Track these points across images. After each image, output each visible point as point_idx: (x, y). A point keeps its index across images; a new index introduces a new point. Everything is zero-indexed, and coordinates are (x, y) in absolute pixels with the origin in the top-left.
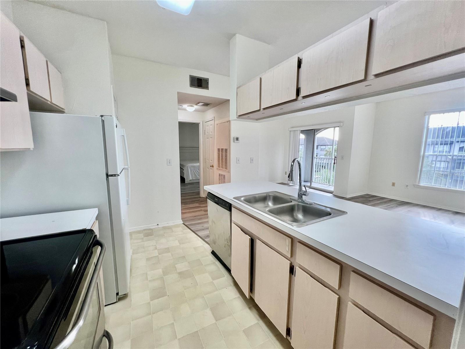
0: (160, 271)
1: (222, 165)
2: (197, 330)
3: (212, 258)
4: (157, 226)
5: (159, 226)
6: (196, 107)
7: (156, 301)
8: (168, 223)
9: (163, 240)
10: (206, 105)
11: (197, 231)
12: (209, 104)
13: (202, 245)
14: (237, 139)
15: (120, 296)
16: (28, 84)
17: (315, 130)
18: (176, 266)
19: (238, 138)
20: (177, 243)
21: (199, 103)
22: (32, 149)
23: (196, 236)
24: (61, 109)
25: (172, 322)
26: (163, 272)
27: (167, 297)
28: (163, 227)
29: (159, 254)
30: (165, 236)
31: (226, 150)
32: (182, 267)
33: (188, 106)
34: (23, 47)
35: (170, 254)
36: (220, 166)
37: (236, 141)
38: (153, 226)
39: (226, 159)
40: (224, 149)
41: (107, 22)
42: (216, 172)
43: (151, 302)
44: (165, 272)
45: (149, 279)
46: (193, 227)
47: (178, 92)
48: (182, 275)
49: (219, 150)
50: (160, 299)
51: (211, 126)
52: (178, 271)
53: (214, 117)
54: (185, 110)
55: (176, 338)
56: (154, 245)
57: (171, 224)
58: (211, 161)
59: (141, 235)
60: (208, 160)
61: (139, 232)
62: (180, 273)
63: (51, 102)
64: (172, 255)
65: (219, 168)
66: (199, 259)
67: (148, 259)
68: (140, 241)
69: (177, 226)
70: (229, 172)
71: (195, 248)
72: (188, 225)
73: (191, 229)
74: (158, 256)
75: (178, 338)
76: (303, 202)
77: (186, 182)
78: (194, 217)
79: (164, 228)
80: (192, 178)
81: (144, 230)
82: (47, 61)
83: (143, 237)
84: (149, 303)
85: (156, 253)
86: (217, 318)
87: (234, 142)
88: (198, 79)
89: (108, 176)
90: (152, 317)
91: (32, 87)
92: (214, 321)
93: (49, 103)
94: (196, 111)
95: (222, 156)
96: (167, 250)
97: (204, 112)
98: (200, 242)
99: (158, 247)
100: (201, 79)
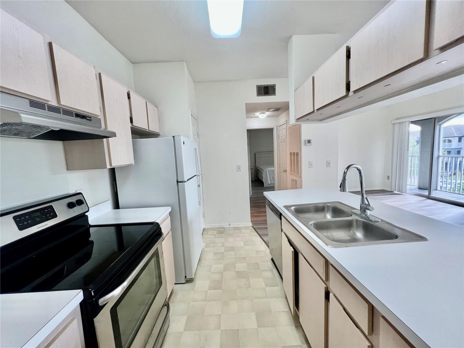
0: (222, 266)
1: (294, 169)
2: (238, 329)
3: (270, 264)
4: (229, 226)
5: (231, 226)
6: (268, 113)
7: (212, 291)
8: (238, 224)
9: (231, 239)
10: (277, 110)
11: (263, 235)
12: (280, 109)
13: (265, 250)
14: (309, 142)
15: (187, 279)
16: (131, 121)
17: (435, 118)
18: (236, 265)
19: (310, 140)
20: (242, 244)
21: (269, 109)
22: (134, 164)
23: (261, 240)
24: (157, 133)
25: (220, 313)
26: (224, 268)
27: (221, 290)
28: (234, 227)
29: (225, 251)
30: (234, 235)
31: (297, 154)
32: (241, 267)
33: (260, 114)
34: (129, 98)
35: (233, 253)
36: (292, 171)
37: (307, 144)
38: (226, 225)
39: (297, 164)
40: (296, 153)
41: (185, 62)
42: (289, 177)
43: (209, 291)
44: (226, 269)
45: (212, 271)
46: (260, 231)
47: (246, 103)
48: (239, 275)
49: (291, 153)
50: (216, 290)
51: (284, 130)
52: (237, 270)
53: (287, 121)
54: (257, 117)
55: (220, 328)
56: (223, 243)
57: (241, 225)
58: (284, 166)
59: (215, 232)
60: (282, 164)
61: (214, 229)
62: (237, 272)
63: (149, 130)
64: (235, 254)
65: (292, 173)
66: (258, 263)
67: (215, 254)
68: (213, 237)
69: (246, 228)
70: (301, 177)
71: (257, 252)
72: (256, 228)
73: (259, 232)
74: (223, 252)
75: (221, 329)
76: (367, 218)
77: (264, 186)
78: (264, 221)
79: (236, 228)
80: (271, 182)
81: (218, 228)
82: (146, 102)
83: (216, 234)
84: (207, 291)
85: (222, 250)
86: (260, 325)
87: (305, 145)
88: (264, 87)
89: (178, 182)
90: (206, 303)
91: (135, 124)
92: (256, 327)
93: (148, 131)
94: (268, 116)
95: (294, 160)
96: (232, 249)
97: (277, 116)
98: (263, 247)
99: (226, 244)
100: (268, 87)
